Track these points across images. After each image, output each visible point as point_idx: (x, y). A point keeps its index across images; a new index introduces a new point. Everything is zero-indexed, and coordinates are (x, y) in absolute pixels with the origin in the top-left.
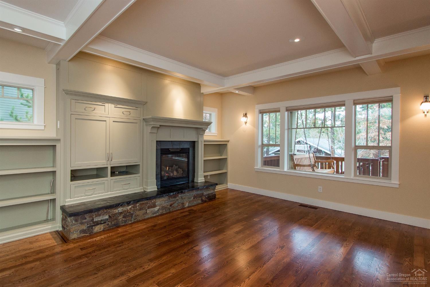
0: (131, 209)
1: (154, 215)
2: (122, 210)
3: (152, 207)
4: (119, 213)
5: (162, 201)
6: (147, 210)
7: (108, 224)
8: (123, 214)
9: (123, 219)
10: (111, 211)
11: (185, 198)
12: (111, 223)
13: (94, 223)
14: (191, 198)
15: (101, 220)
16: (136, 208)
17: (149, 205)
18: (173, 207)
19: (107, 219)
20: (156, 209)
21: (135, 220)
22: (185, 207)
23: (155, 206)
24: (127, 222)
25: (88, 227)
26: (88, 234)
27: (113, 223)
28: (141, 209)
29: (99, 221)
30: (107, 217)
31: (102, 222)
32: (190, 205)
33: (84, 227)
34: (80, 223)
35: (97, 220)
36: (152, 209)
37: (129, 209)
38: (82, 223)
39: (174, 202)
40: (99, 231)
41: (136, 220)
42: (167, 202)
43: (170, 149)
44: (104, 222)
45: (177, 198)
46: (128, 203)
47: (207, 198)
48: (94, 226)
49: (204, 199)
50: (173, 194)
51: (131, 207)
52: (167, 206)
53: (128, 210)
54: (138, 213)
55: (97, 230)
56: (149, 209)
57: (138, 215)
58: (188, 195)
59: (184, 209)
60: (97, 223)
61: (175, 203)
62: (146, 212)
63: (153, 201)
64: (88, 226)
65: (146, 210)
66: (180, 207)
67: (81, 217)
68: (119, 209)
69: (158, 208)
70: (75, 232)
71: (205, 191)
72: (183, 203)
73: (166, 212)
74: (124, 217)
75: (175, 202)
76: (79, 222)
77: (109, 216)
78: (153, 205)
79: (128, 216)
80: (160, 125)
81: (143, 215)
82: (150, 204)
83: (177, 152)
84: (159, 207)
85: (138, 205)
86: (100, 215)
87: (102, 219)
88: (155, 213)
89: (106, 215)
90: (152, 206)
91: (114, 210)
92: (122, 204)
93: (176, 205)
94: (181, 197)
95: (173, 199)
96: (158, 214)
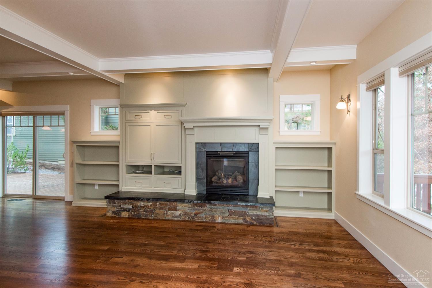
0: (151, 205)
1: (176, 219)
2: (143, 204)
3: (172, 210)
4: (141, 206)
5: (185, 206)
6: (168, 212)
7: (132, 213)
8: (144, 209)
9: (144, 213)
10: (134, 203)
11: (216, 211)
12: (134, 213)
13: (121, 208)
14: (224, 213)
15: (127, 208)
16: (156, 206)
17: (169, 206)
18: (199, 217)
19: (130, 209)
20: (178, 213)
21: (155, 217)
22: (217, 221)
23: (175, 209)
24: (147, 216)
25: (117, 210)
26: (117, 216)
27: (135, 213)
28: (161, 208)
29: (125, 208)
30: (131, 207)
31: (127, 210)
32: (224, 221)
33: (115, 210)
34: (112, 206)
35: (123, 207)
36: (173, 212)
37: (149, 205)
38: (113, 206)
39: (200, 211)
40: (125, 216)
41: (156, 218)
42: (191, 210)
43: (219, 152)
44: (128, 210)
45: (205, 208)
46: (148, 200)
47: (254, 220)
48: (122, 211)
49: (248, 219)
50: (198, 203)
52: (191, 213)
53: (149, 206)
54: (157, 211)
55: (124, 215)
56: (170, 211)
57: (158, 214)
58: (221, 208)
59: (215, 223)
60: (124, 210)
61: (202, 214)
62: (167, 214)
63: (174, 204)
64: (118, 209)
65: (167, 211)
66: (209, 220)
67: (113, 201)
68: (141, 203)
69: (180, 212)
70: (109, 211)
71: (250, 210)
72: (213, 217)
73: (190, 220)
74: (144, 211)
75: (202, 212)
76: (112, 205)
77: (133, 206)
78: (174, 208)
79: (148, 211)
81: (163, 215)
82: (171, 206)
83: (228, 156)
84: (181, 212)
85: (158, 204)
86: (126, 204)
87: (127, 207)
88: (176, 217)
89: (130, 205)
90: (173, 208)
91: (137, 203)
92: (142, 199)
93: (203, 215)
94: (211, 209)
95: (199, 208)
96: (179, 219)
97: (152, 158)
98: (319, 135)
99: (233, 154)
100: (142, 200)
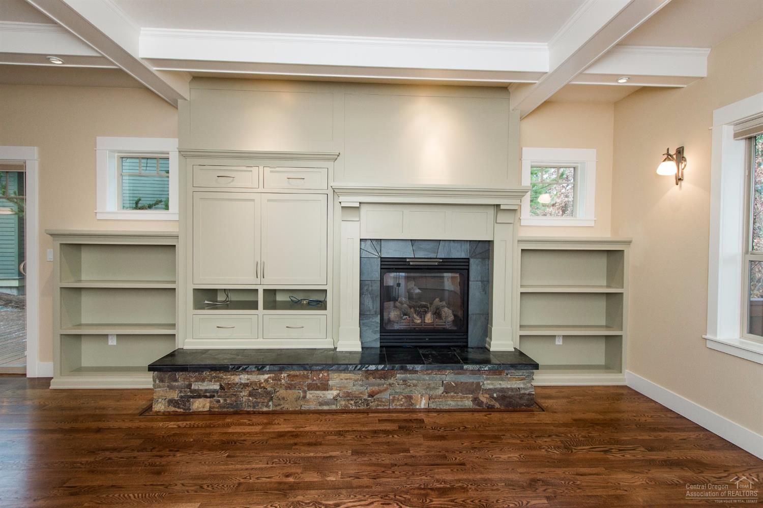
0: (266, 381)
1: (326, 408)
2: (248, 379)
3: (318, 388)
4: (241, 384)
5: (347, 379)
6: (308, 392)
7: (218, 401)
8: (250, 389)
9: (250, 398)
10: (224, 377)
11: (415, 385)
12: (225, 400)
13: (192, 391)
14: (434, 388)
15: (206, 391)
16: (279, 383)
17: (310, 381)
18: (378, 400)
19: (216, 391)
20: (330, 394)
21: (276, 406)
22: (417, 407)
23: (325, 387)
24: (258, 406)
25: (181, 397)
26: (182, 410)
27: (228, 401)
28: (289, 387)
29: (201, 390)
30: (216, 386)
31: (208, 394)
32: (432, 406)
33: (175, 395)
34: (168, 387)
35: (197, 388)
36: (318, 392)
37: (263, 381)
38: (171, 388)
39: (381, 388)
40: (201, 410)
41: (278, 408)
42: (362, 386)
43: (408, 260)
44: (211, 395)
45: (391, 381)
46: (260, 368)
47: (495, 399)
48: (193, 397)
49: (484, 398)
50: (377, 370)
51: (269, 378)
52: (361, 393)
53: (262, 383)
54: (282, 392)
55: (198, 407)
56: (312, 390)
57: (283, 398)
58: (427, 378)
59: (415, 411)
60: (199, 395)
61: (385, 393)
62: (304, 397)
63: (321, 375)
64: (182, 394)
65: (305, 392)
66: (402, 405)
67: (170, 376)
68: (242, 376)
69: (335, 393)
70: (160, 400)
71: (487, 379)
72: (409, 398)
73: (358, 408)
74: (250, 395)
75: (386, 390)
76: (166, 384)
77: (221, 385)
78: (321, 384)
79: (260, 394)
80: (360, 203)
81: (296, 401)
82: (314, 380)
84: (338, 391)
85: (284, 377)
86: (203, 380)
87: (207, 388)
88: (327, 403)
89: (215, 381)
90: (319, 384)
91: (232, 377)
92: (246, 368)
93: (386, 396)
94: (404, 381)
95: (378, 381)
96: (334, 407)
97: (260, 272)
98: (592, 227)
99: (436, 264)
100: (244, 370)
